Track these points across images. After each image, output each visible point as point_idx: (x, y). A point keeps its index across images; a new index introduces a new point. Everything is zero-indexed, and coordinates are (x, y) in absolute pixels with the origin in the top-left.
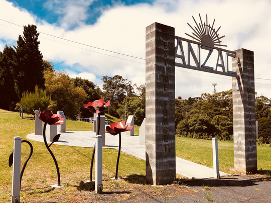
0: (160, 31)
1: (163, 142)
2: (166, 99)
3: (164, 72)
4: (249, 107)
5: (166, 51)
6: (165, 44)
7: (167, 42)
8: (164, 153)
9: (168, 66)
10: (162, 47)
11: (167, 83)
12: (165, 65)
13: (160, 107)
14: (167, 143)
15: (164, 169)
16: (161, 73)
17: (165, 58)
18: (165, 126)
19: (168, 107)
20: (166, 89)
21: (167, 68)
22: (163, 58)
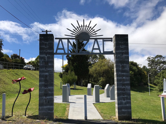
0: (42, 38)
1: (44, 97)
2: (47, 74)
3: (45, 59)
4: (122, 74)
5: (46, 48)
6: (46, 45)
7: (47, 43)
8: (45, 103)
9: (48, 56)
10: (44, 46)
11: (47, 65)
12: (46, 55)
13: (43, 79)
14: (46, 98)
15: (44, 112)
16: (43, 60)
17: (46, 52)
18: (45, 89)
19: (48, 78)
20: (47, 68)
21: (48, 57)
22: (45, 52)
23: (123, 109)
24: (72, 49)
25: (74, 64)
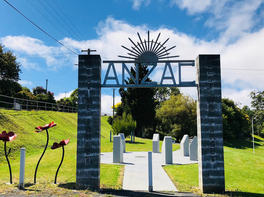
0: (83, 61)
1: (85, 154)
2: (90, 117)
3: (87, 95)
4: (211, 118)
5: (89, 77)
6: (88, 72)
7: (91, 69)
8: (86, 164)
9: (91, 89)
10: (85, 74)
11: (90, 104)
12: (89, 89)
13: (83, 125)
14: (89, 156)
15: (85, 177)
16: (83, 96)
17: (89, 83)
18: (87, 141)
19: (91, 124)
20: (89, 109)
21: (91, 92)
22: (87, 83)
23: (212, 175)
24: (129, 79)
25: (132, 102)
